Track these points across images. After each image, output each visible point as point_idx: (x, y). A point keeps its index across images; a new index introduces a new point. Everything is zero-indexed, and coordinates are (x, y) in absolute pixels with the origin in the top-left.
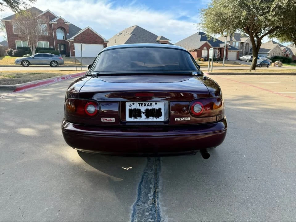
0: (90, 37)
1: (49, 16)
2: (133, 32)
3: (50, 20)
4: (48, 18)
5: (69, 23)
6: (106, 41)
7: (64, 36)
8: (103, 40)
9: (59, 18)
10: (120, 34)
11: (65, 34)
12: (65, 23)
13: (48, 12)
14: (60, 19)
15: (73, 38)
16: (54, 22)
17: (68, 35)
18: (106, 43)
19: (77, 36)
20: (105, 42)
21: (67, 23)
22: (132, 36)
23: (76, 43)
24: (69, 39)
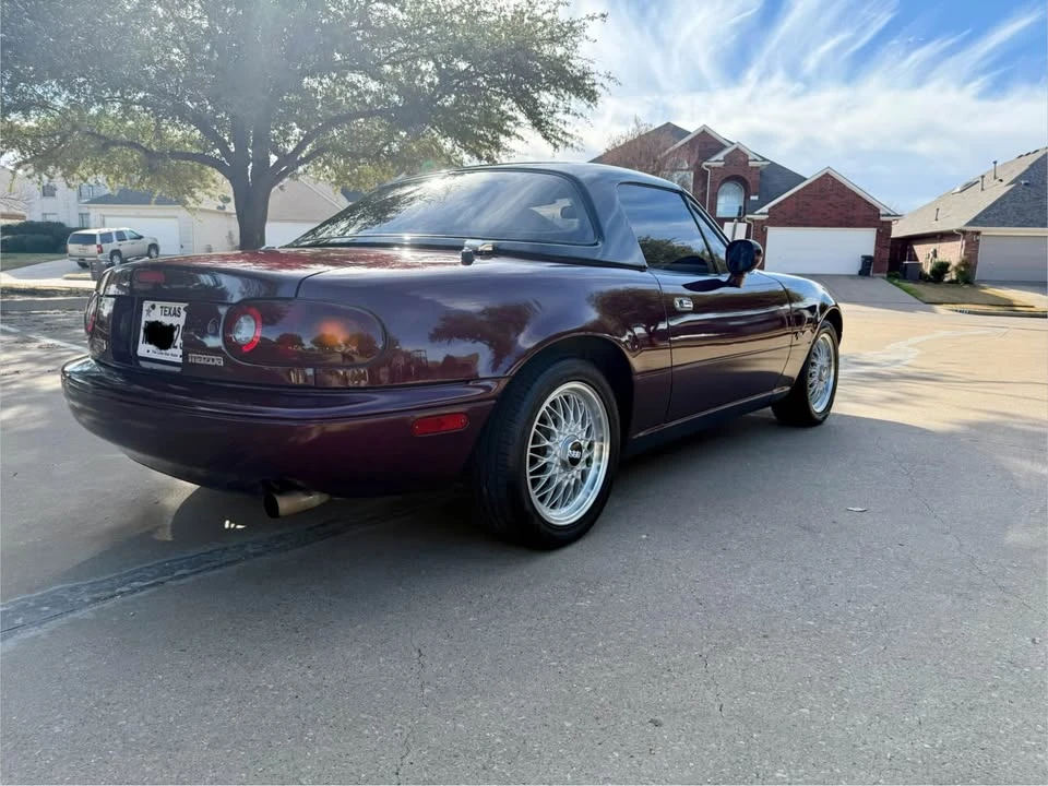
0: (830, 204)
1: (706, 143)
2: (1024, 173)
3: (706, 159)
4: (697, 150)
5: (764, 160)
6: (889, 215)
7: (742, 204)
8: (878, 210)
9: (733, 147)
10: (968, 186)
11: (747, 197)
12: (751, 164)
13: (704, 132)
14: (737, 149)
15: (765, 209)
16: (717, 161)
17: (755, 201)
18: (890, 223)
19: (780, 204)
20: (882, 219)
21: (755, 160)
22: (1012, 190)
23: (773, 225)
24: (752, 213)
